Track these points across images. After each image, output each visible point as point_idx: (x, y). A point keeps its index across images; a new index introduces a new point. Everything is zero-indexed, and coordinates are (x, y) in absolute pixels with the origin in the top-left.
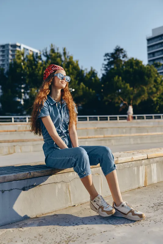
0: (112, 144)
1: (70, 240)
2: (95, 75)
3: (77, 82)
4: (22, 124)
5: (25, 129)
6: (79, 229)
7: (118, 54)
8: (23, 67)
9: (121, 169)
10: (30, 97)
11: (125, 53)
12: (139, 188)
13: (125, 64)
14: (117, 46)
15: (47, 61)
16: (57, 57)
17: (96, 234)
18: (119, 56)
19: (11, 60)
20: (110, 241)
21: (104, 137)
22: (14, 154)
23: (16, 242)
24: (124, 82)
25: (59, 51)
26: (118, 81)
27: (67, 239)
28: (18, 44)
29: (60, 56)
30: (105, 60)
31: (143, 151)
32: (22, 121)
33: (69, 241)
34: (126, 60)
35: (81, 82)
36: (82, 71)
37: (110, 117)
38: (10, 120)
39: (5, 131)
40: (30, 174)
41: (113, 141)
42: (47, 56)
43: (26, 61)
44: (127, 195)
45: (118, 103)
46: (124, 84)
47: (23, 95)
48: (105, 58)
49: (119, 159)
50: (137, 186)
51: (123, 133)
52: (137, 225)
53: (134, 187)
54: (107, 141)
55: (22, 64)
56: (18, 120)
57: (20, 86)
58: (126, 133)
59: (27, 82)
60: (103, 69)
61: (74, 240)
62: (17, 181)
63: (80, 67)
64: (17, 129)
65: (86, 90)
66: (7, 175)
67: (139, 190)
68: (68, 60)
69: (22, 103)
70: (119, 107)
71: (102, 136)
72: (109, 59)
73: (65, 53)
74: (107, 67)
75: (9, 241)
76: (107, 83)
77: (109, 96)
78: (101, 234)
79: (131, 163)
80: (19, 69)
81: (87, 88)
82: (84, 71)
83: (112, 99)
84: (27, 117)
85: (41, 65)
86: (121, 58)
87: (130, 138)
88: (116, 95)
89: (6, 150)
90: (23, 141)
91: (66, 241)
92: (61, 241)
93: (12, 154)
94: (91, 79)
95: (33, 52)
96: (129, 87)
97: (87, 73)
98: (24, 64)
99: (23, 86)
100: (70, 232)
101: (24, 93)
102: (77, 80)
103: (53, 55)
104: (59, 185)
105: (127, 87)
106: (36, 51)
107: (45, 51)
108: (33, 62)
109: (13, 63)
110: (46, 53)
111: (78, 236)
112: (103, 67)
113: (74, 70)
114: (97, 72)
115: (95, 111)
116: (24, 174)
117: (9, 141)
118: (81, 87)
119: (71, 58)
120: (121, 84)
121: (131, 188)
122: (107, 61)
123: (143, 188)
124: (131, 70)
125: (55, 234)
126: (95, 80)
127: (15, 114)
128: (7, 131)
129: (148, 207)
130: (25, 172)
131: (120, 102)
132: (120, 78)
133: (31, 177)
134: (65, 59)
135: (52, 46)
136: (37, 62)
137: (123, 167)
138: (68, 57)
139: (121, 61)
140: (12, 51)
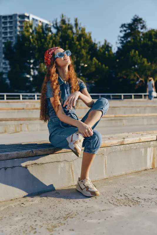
0: (124, 124)
1: (69, 217)
2: (109, 49)
3: (89, 57)
4: (30, 102)
5: (33, 107)
6: (79, 207)
7: (136, 25)
8: (32, 40)
9: (127, 150)
10: (39, 72)
11: (144, 24)
12: (146, 170)
13: (143, 36)
14: (136, 16)
15: (57, 34)
16: (68, 29)
17: (94, 213)
18: (137, 27)
19: (19, 32)
20: (107, 219)
21: (115, 117)
22: (21, 132)
23: (17, 216)
24: (141, 56)
25: (70, 22)
26: (134, 56)
27: (65, 215)
28: (27, 14)
29: (71, 28)
30: (121, 31)
31: (153, 132)
32: (32, 99)
33: (67, 218)
34: (144, 31)
35: (94, 57)
36: (95, 44)
37: (124, 96)
38: (18, 97)
39: (12, 109)
40: (33, 152)
41: (124, 121)
42: (57, 28)
43: (34, 33)
44: (132, 176)
45: (133, 80)
46: (141, 60)
47: (32, 70)
48: (122, 29)
49: (125, 139)
50: (144, 168)
51: (137, 113)
52: (137, 205)
53: (140, 169)
54: (118, 121)
55: (31, 37)
56: (27, 98)
57: (28, 61)
58: (140, 112)
59: (36, 56)
60: (118, 42)
61: (72, 216)
62: (20, 159)
63: (93, 40)
64: (25, 107)
65: (99, 65)
66: (9, 153)
67: (146, 172)
68: (80, 32)
69: (31, 79)
70: (135, 84)
71: (113, 116)
72: (125, 31)
73: (76, 25)
74: (123, 39)
75: (10, 215)
76: (123, 58)
77: (124, 72)
78: (100, 212)
79: (138, 145)
80: (27, 42)
81: (100, 63)
82: (97, 44)
83: (127, 76)
84: (36, 94)
85: (51, 38)
86: (139, 29)
87: (143, 119)
88: (132, 71)
89: (12, 128)
90: (29, 119)
91: (64, 218)
92: (60, 217)
93: (19, 132)
94: (104, 53)
95: (42, 23)
96: (146, 63)
97: (100, 46)
98: (33, 37)
99: (32, 61)
100: (69, 210)
101: (33, 68)
102: (89, 55)
103: (64, 26)
104: (62, 164)
105: (144, 62)
106: (46, 22)
107: (55, 23)
108: (42, 35)
109: (20, 35)
110: (56, 24)
111: (77, 213)
112: (118, 40)
113: (86, 43)
114: (112, 45)
115: (108, 88)
116: (27, 152)
117: (15, 120)
118: (94, 63)
119: (83, 30)
120: (138, 59)
121: (137, 170)
122: (124, 33)
123: (151, 170)
124: (150, 43)
125: (55, 211)
126: (109, 55)
127: (24, 91)
128: (15, 109)
129: (152, 189)
130: (27, 150)
131: (136, 78)
132: (137, 52)
133: (33, 155)
134: (77, 31)
135: (63, 16)
136: (47, 35)
137: (130, 148)
138: (80, 28)
139: (139, 32)
140: (20, 22)
